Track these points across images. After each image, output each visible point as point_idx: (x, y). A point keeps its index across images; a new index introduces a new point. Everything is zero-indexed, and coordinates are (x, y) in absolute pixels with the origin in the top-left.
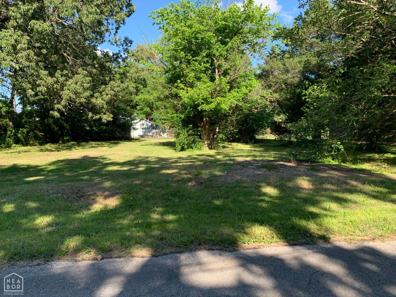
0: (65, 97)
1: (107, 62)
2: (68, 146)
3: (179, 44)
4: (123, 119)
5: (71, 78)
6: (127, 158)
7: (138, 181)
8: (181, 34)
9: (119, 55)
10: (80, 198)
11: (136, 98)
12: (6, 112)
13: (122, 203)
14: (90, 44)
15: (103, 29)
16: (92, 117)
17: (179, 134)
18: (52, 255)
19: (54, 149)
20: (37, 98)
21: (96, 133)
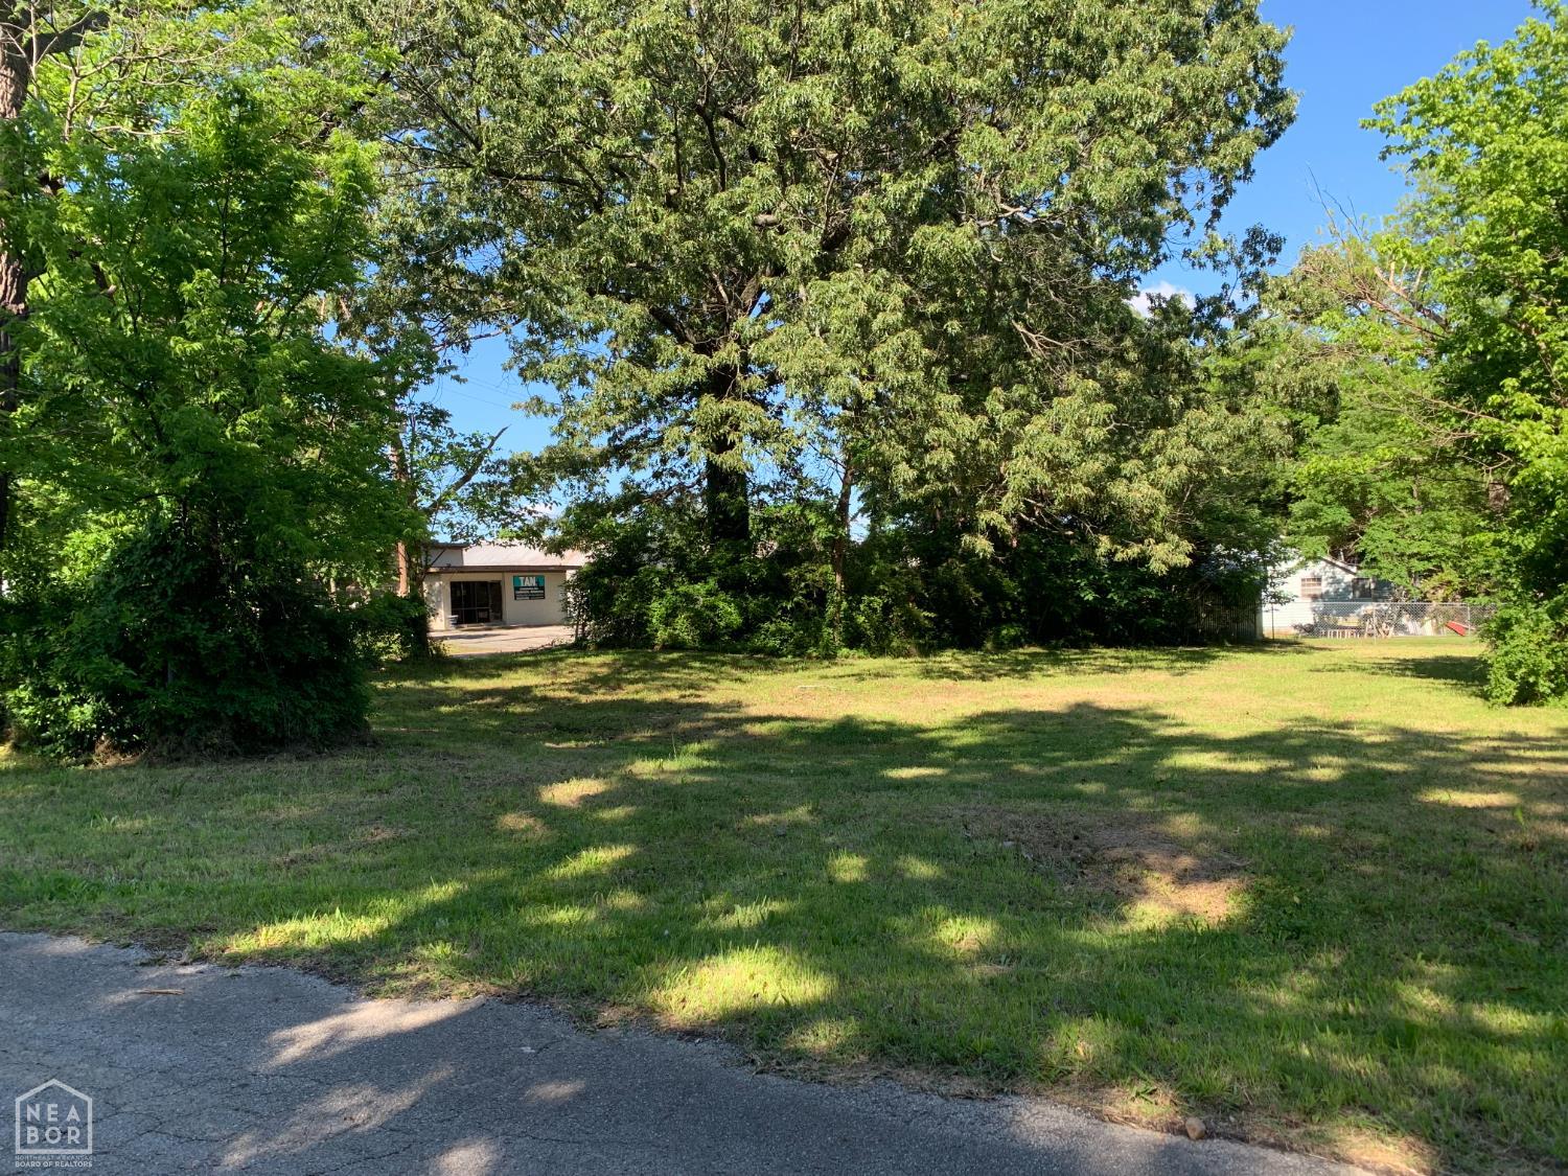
0: (1013, 483)
1: (1173, 336)
2: (1018, 663)
3: (1513, 221)
4: (1229, 556)
5: (1039, 411)
6: (1252, 721)
7: (1318, 824)
8: (1524, 173)
9: (1224, 305)
10: (1080, 866)
11: (1291, 471)
12: (827, 542)
13: (1254, 911)
14: (1109, 276)
15: (1160, 211)
16: (1111, 554)
17: (1506, 625)
18: (1013, 1074)
19: (966, 672)
20: (921, 491)
21: (1122, 615)
